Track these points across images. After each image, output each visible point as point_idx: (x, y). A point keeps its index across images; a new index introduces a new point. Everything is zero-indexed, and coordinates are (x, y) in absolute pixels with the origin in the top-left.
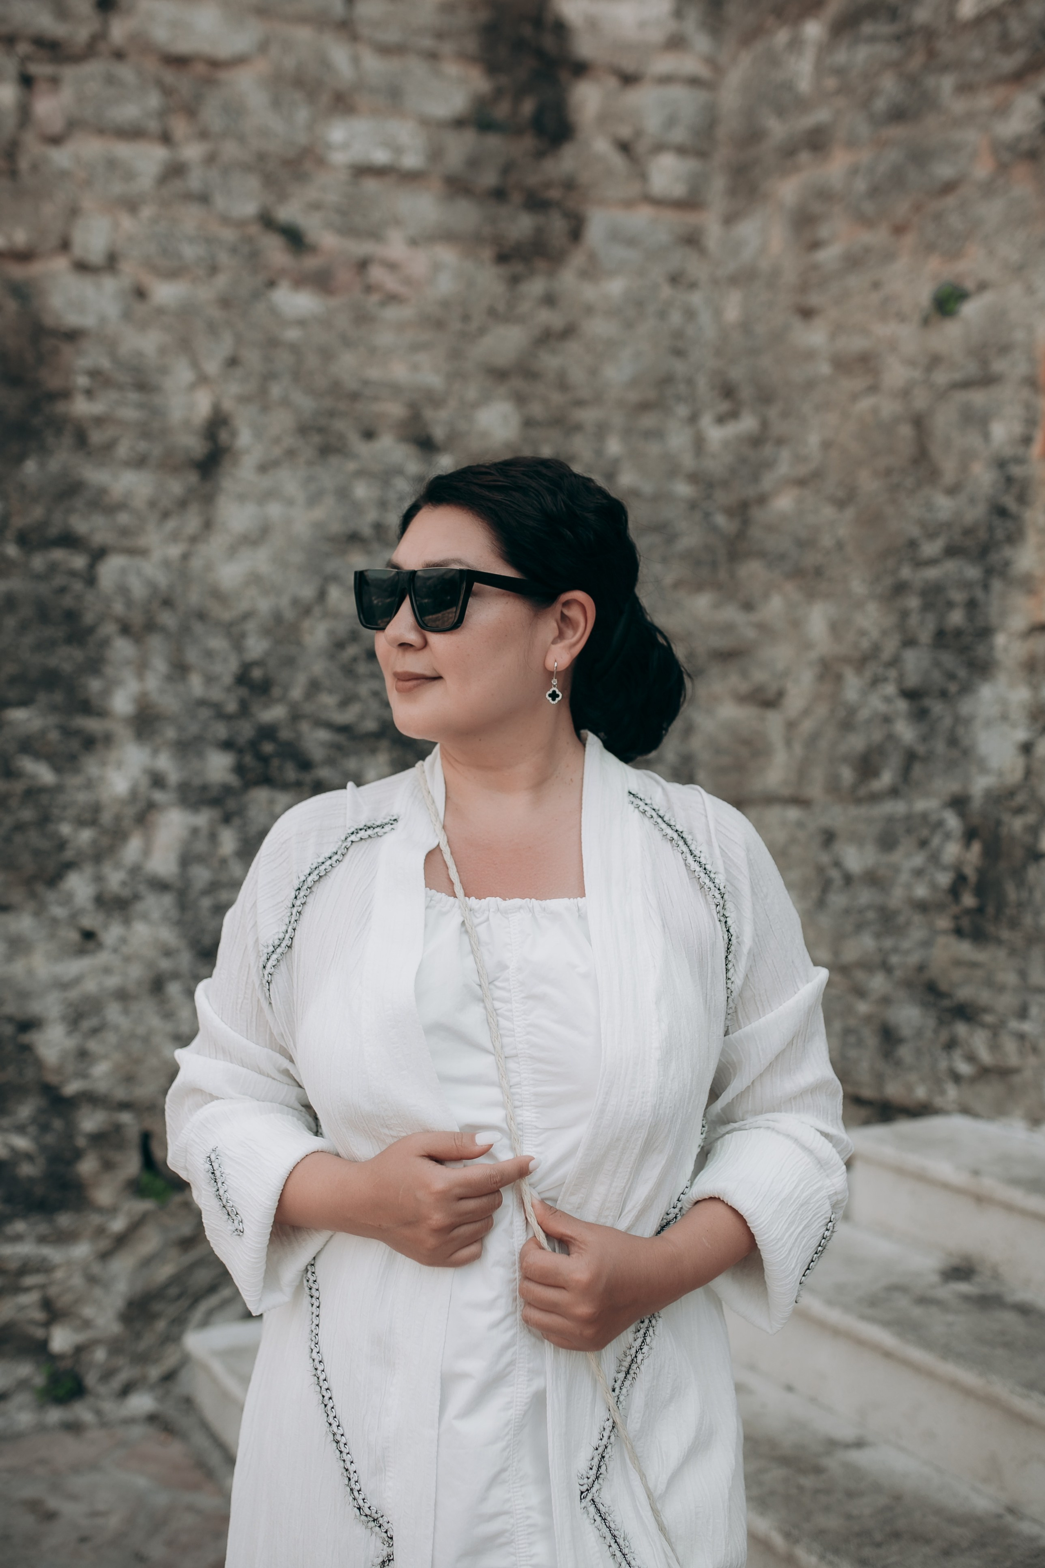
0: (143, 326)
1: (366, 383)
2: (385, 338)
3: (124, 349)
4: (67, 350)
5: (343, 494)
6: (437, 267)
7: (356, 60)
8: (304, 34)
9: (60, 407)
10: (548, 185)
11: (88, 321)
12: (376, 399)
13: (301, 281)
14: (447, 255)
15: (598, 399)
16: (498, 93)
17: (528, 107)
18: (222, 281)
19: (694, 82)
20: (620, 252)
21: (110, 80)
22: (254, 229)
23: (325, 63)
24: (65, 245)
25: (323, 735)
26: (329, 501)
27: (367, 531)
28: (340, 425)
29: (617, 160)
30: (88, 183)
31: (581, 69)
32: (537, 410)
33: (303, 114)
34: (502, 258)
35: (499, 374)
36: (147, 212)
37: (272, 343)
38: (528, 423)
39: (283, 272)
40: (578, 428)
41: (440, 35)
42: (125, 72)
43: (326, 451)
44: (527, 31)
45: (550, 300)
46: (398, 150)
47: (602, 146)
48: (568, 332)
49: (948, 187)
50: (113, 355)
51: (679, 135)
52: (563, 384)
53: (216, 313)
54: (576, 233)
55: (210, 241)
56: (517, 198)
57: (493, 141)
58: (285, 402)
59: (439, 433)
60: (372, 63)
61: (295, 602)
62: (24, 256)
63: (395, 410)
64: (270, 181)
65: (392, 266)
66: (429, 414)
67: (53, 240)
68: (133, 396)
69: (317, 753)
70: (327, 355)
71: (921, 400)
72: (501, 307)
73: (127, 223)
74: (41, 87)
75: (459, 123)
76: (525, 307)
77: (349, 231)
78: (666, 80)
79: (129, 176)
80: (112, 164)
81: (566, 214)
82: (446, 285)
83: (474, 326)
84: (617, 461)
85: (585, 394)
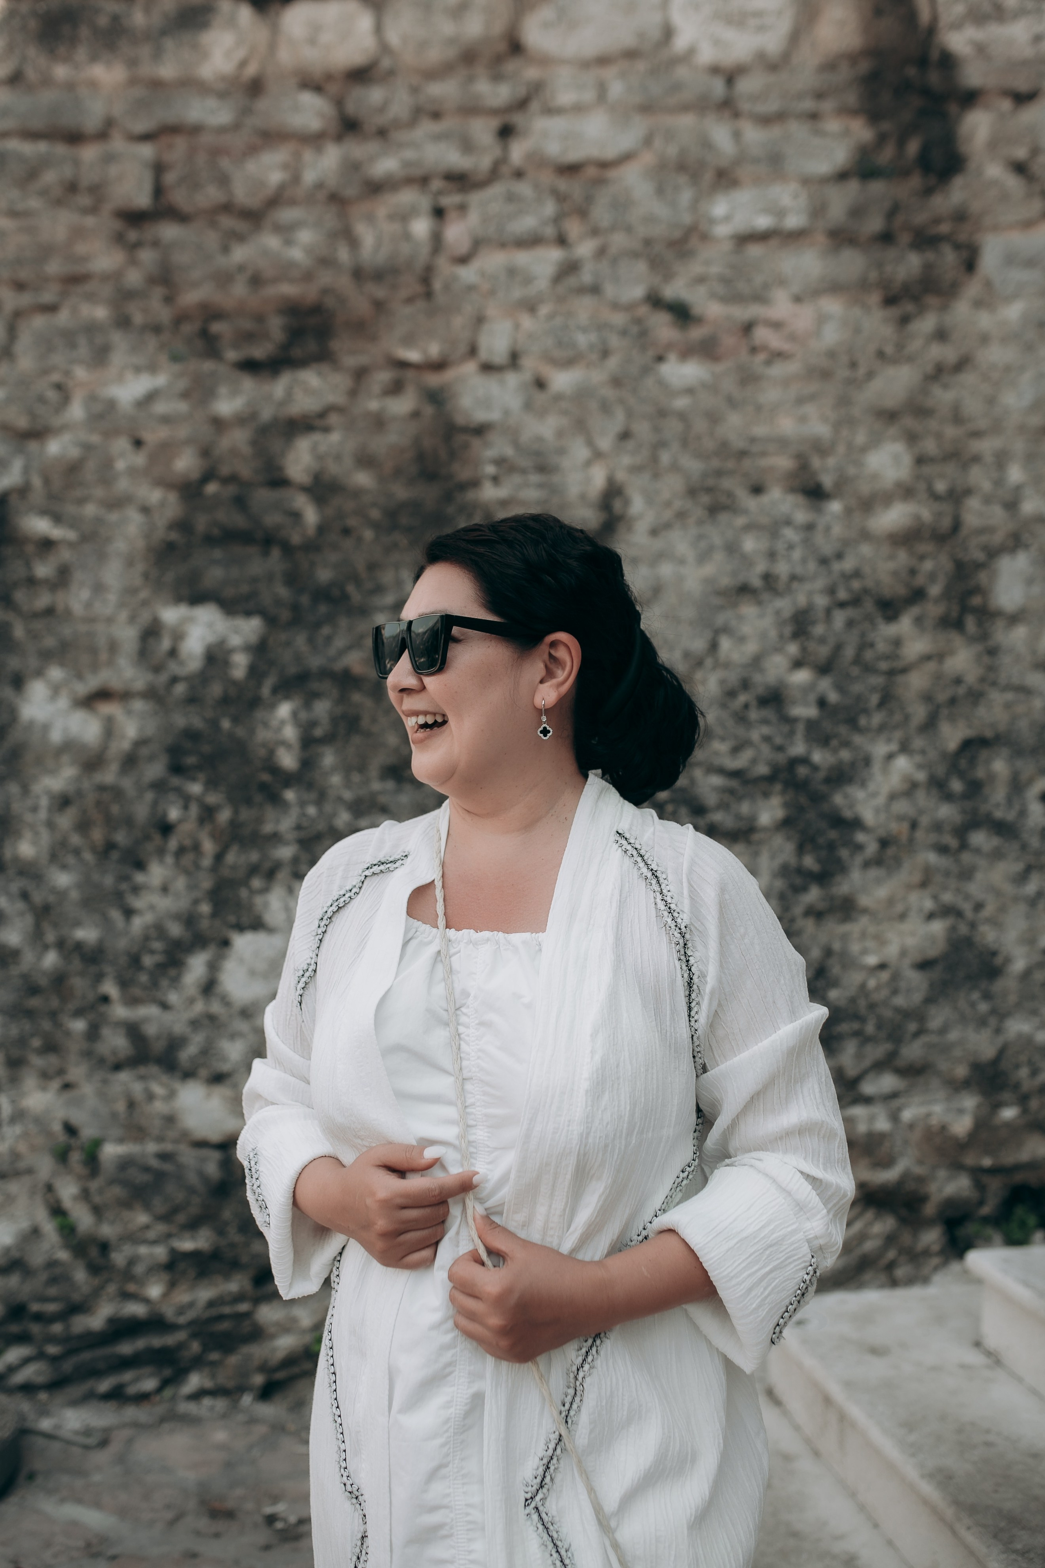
0: (542, 413)
1: (753, 440)
2: (770, 395)
3: (525, 437)
4: (476, 443)
5: (732, 548)
6: (822, 319)
7: (737, 135)
8: (687, 120)
9: (471, 495)
10: (937, 221)
11: (494, 416)
12: (764, 454)
13: (687, 353)
14: (833, 306)
15: (996, 428)
16: (882, 138)
17: (913, 147)
18: (613, 363)
20: (1018, 275)
21: (511, 198)
22: (643, 310)
23: (707, 144)
24: (473, 351)
25: (716, 780)
26: (719, 556)
27: (757, 582)
28: (727, 483)
29: (1013, 183)
30: (492, 292)
31: (971, 98)
32: (930, 446)
33: (686, 196)
34: (890, 301)
35: (890, 416)
36: (544, 310)
37: (662, 413)
38: (920, 460)
39: (670, 346)
40: (976, 459)
41: (820, 96)
42: (525, 188)
43: (714, 510)
44: (911, 72)
45: (941, 335)
46: (781, 213)
47: (994, 171)
48: (962, 364)
50: (516, 444)
52: (957, 417)
53: (609, 393)
54: (970, 265)
55: (601, 327)
56: (905, 238)
57: (877, 187)
58: (675, 467)
59: (827, 481)
60: (753, 135)
61: (687, 655)
62: (439, 366)
63: (784, 463)
64: (657, 264)
65: (777, 325)
66: (816, 462)
67: (463, 348)
68: (534, 478)
69: (711, 799)
70: (714, 418)
72: (889, 350)
73: (527, 322)
74: (452, 215)
75: (842, 176)
76: (915, 345)
77: (734, 298)
79: (528, 280)
80: (512, 272)
81: (957, 247)
82: (831, 335)
83: (862, 371)
84: (1018, 488)
85: (982, 424)
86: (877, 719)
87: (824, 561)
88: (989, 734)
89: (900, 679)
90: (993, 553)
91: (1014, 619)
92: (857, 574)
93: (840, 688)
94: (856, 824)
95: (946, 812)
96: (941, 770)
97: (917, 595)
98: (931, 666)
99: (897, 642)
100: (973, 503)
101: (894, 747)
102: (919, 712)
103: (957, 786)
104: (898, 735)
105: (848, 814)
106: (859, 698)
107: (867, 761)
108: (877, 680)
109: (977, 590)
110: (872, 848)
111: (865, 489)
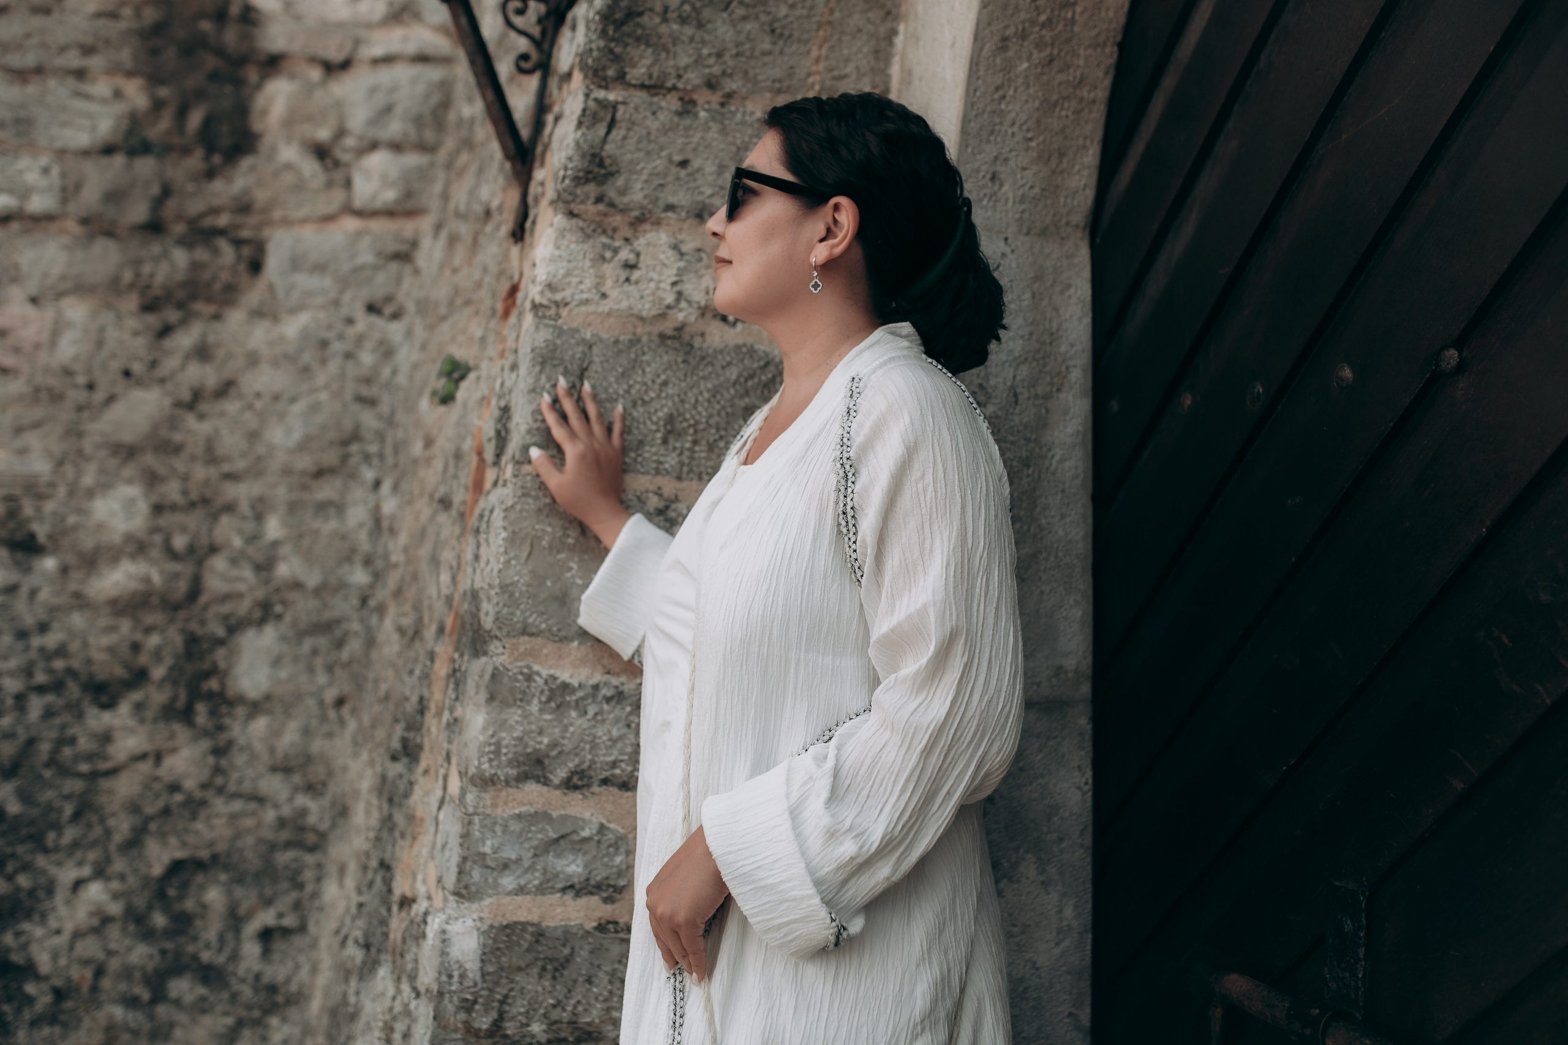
6: (59, 327)
10: (215, 211)
14: (76, 311)
15: (257, 470)
16: (158, 105)
17: (195, 119)
19: (422, 59)
20: (305, 281)
29: (310, 167)
31: (273, 63)
32: (172, 491)
34: (149, 307)
35: (127, 452)
38: (158, 509)
40: (230, 508)
41: (88, 50)
44: (206, 26)
45: (202, 353)
46: (25, 193)
47: (290, 153)
48: (226, 389)
51: (395, 128)
52: (211, 457)
54: (256, 266)
56: (173, 229)
57: (145, 166)
59: (41, 531)
66: (28, 509)
72: (137, 368)
75: (108, 150)
76: (170, 364)
78: (388, 60)
81: (238, 243)
82: (67, 349)
83: (99, 396)
84: (276, 544)
85: (240, 465)
86: (69, 835)
87: (22, 635)
88: (204, 854)
89: (104, 784)
90: (234, 627)
91: (256, 708)
92: (61, 651)
93: (24, 797)
94: (29, 970)
95: (140, 954)
96: (140, 901)
97: (139, 677)
98: (145, 767)
99: (106, 738)
100: (219, 563)
101: (86, 871)
102: (122, 826)
103: (159, 920)
104: (92, 855)
105: (16, 958)
106: (49, 808)
107: (50, 889)
108: (75, 786)
109: (213, 671)
110: (45, 1000)
111: (88, 543)
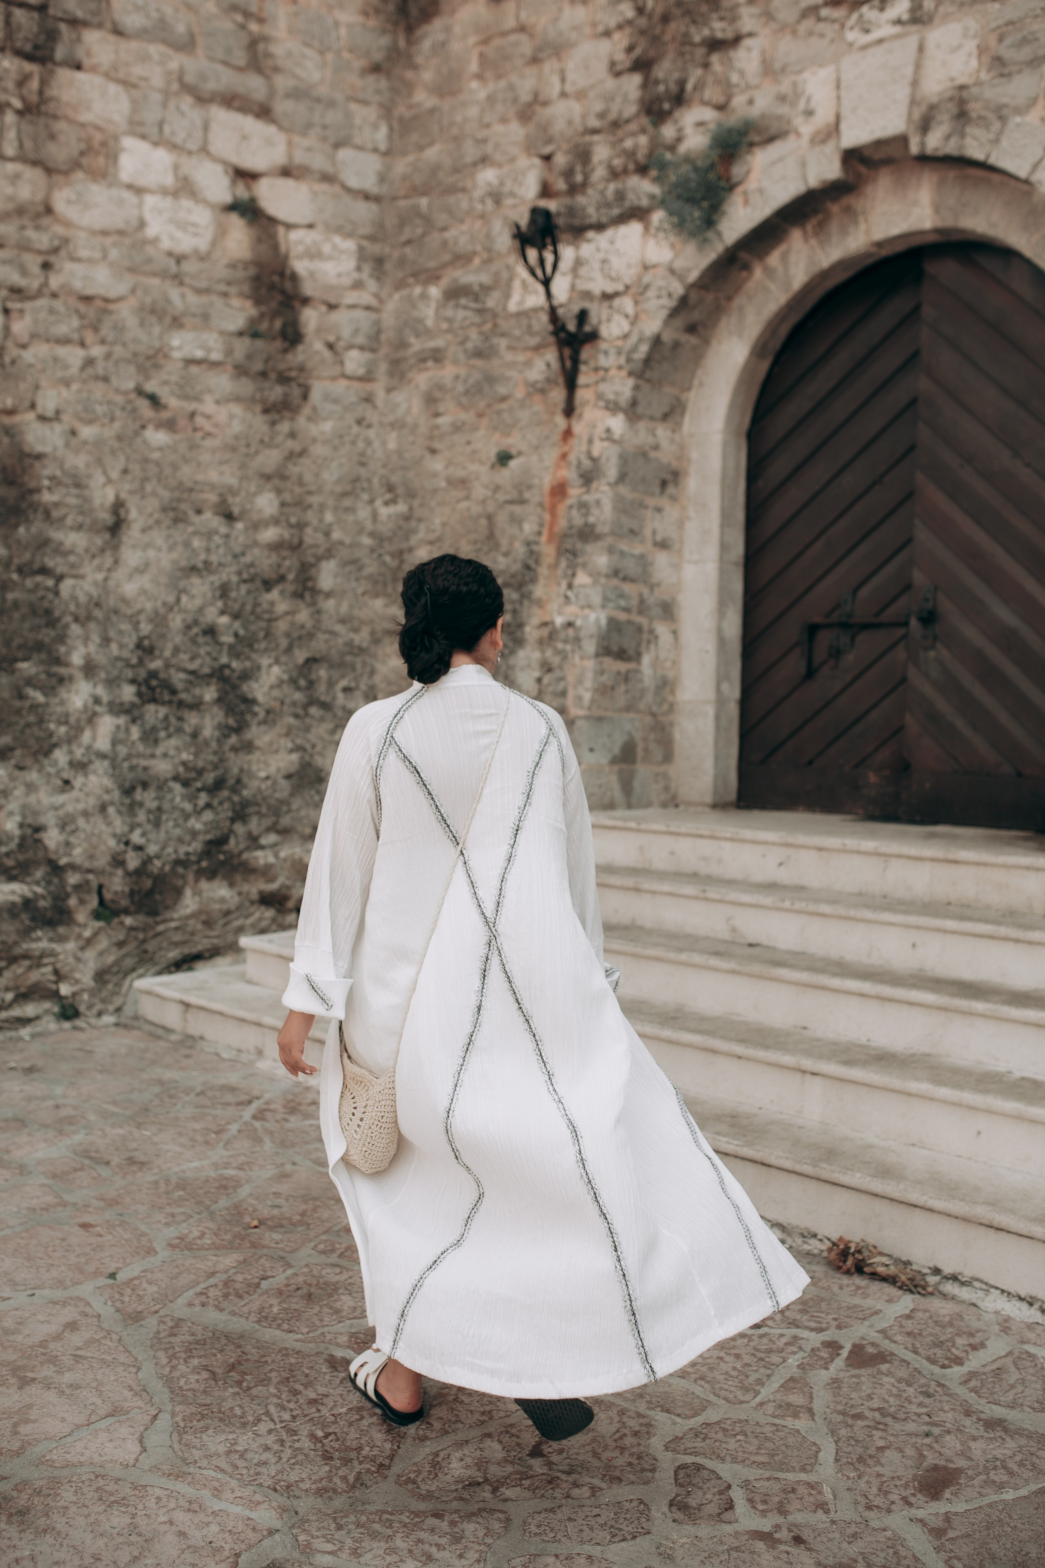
0: (77, 452)
1: (196, 483)
2: (206, 457)
3: (67, 466)
4: (37, 464)
5: (187, 545)
6: (231, 417)
7: (183, 296)
8: (155, 282)
9: (36, 497)
10: (290, 369)
11: (48, 449)
12: (202, 491)
13: (159, 426)
14: (237, 409)
15: (319, 490)
16: (262, 315)
17: (278, 324)
18: (117, 425)
19: (368, 308)
20: (329, 407)
21: (51, 311)
22: (133, 396)
23: (168, 301)
24: (33, 406)
25: (182, 676)
26: (180, 548)
27: (200, 565)
28: (183, 506)
29: (327, 354)
30: (43, 371)
31: (306, 301)
32: (287, 497)
33: (157, 330)
34: (266, 411)
35: (267, 477)
36: (75, 387)
37: (146, 461)
38: (283, 504)
39: (150, 421)
40: (309, 506)
41: (229, 283)
42: (58, 305)
43: (176, 521)
44: (276, 279)
45: (292, 435)
46: (209, 350)
47: (319, 346)
48: (303, 453)
49: (504, 399)
50: (62, 468)
51: (360, 340)
52: (301, 483)
53: (116, 445)
54: (305, 396)
55: (109, 403)
56: (273, 376)
57: (259, 344)
58: (154, 494)
59: (236, 511)
60: (193, 299)
61: (164, 604)
62: (11, 412)
63: (213, 498)
64: (141, 369)
65: (208, 417)
66: (230, 500)
67: (27, 404)
68: (73, 491)
69: (180, 686)
70: (175, 467)
71: (491, 507)
72: (266, 439)
73: (65, 393)
74: (14, 315)
75: (241, 334)
76: (280, 438)
77: (186, 397)
78: (353, 307)
79: (66, 367)
80: (56, 360)
81: (300, 385)
82: (237, 427)
83: (252, 450)
84: (331, 525)
85: (313, 488)
86: (263, 645)
87: (235, 556)
88: (318, 656)
89: (274, 624)
90: (319, 559)
91: (328, 595)
92: (252, 565)
93: (245, 628)
94: (254, 701)
95: (298, 696)
96: (295, 674)
97: (282, 579)
98: (289, 618)
99: (272, 604)
100: (309, 531)
101: (271, 661)
102: (284, 643)
103: (302, 683)
104: (274, 654)
105: (250, 696)
106: (254, 633)
107: (259, 668)
108: (263, 624)
109: (310, 579)
110: (262, 715)
111: (255, 517)
